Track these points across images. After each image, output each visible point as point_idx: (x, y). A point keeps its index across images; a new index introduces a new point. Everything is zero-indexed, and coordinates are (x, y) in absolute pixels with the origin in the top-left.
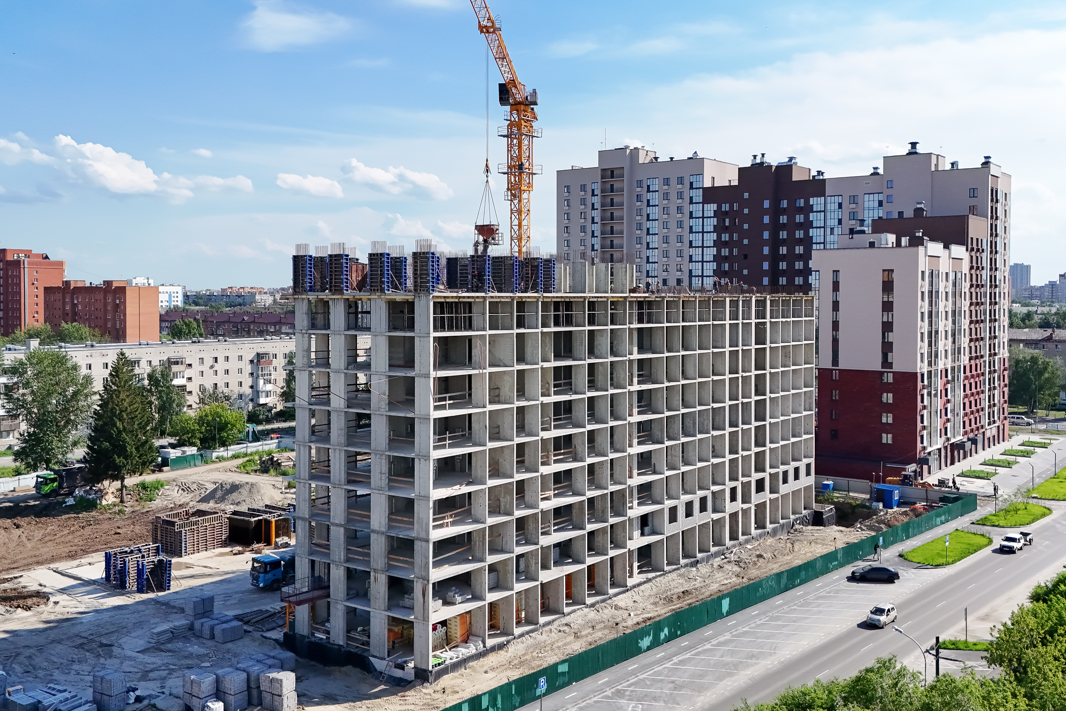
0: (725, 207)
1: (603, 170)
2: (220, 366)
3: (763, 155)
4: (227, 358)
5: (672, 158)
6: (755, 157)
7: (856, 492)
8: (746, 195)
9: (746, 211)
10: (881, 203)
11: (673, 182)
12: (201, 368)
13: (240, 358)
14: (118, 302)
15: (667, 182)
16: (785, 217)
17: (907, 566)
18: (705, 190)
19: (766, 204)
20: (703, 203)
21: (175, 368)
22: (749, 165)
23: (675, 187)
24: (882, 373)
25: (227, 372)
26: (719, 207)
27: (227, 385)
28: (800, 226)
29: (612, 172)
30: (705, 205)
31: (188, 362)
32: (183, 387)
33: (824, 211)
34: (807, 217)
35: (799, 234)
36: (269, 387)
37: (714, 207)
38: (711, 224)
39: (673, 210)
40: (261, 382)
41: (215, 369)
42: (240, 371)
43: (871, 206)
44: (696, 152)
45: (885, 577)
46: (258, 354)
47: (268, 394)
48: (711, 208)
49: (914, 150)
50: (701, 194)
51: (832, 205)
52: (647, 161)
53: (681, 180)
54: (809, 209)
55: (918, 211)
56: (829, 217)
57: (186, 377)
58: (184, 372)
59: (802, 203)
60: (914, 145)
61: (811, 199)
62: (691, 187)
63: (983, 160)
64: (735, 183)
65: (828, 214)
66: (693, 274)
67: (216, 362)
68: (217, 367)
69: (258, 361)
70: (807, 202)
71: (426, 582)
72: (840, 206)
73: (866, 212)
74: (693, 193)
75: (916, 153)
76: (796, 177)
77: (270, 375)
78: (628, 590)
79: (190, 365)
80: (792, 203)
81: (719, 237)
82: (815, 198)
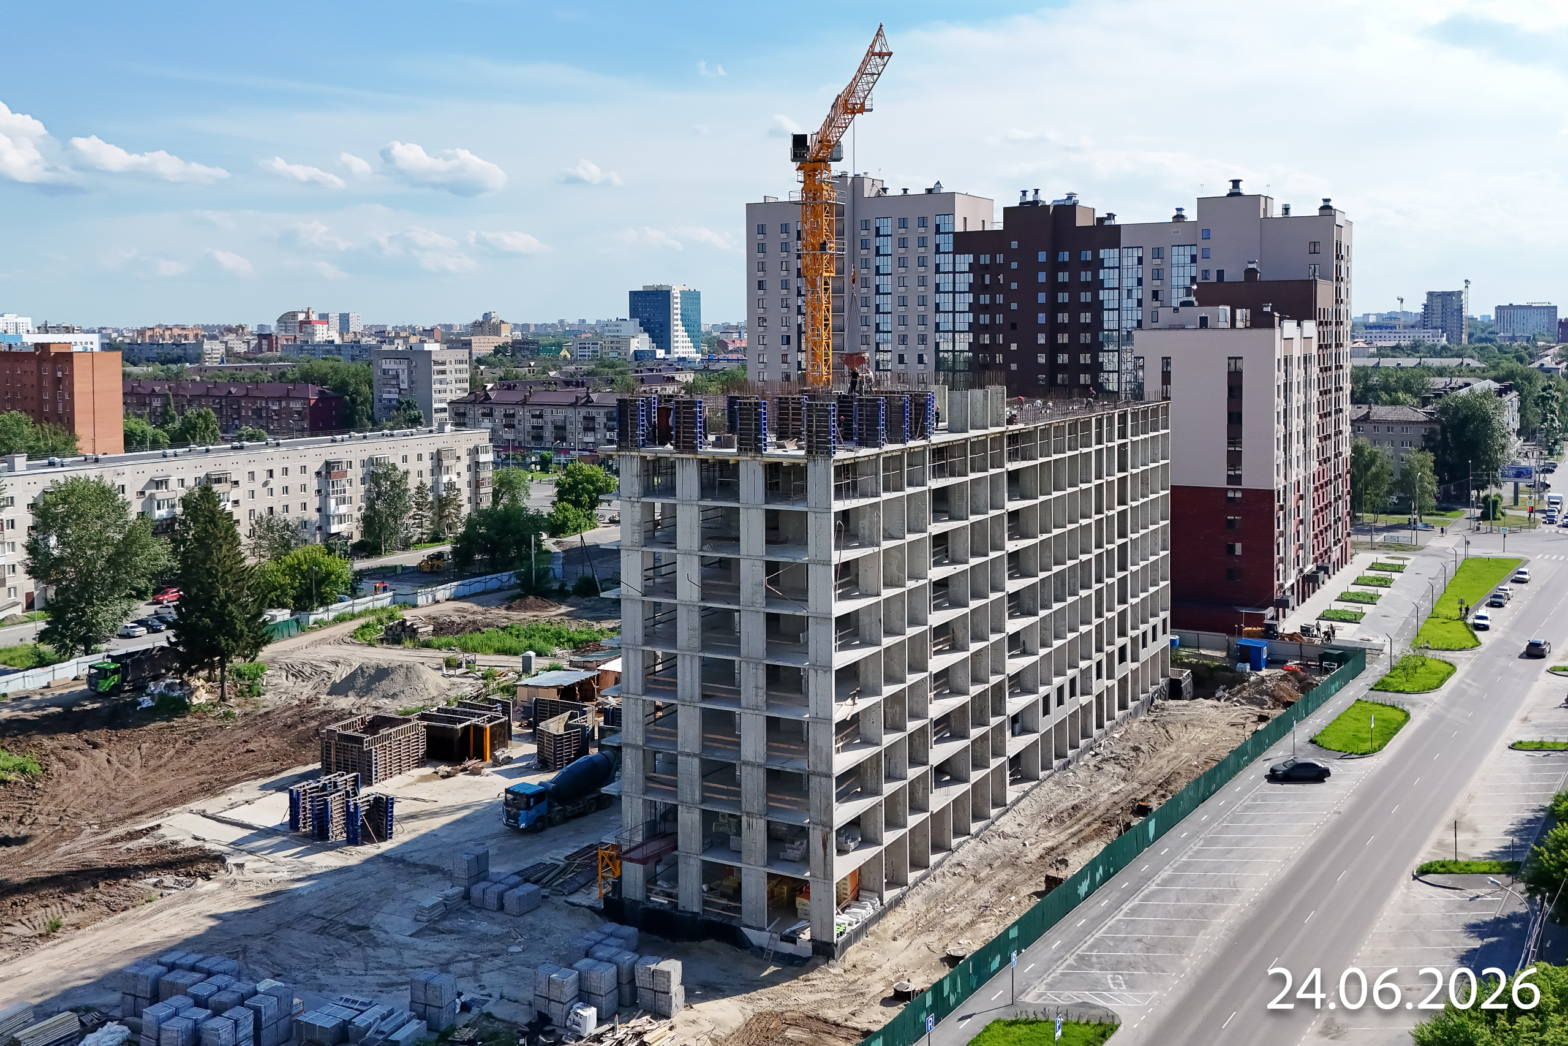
0: (985, 259)
2: (276, 483)
3: (1036, 191)
4: (286, 471)
5: (905, 190)
6: (1024, 193)
7: (1208, 648)
8: (1014, 244)
9: (1014, 265)
10: (1194, 259)
11: (913, 223)
12: (252, 486)
13: (304, 469)
14: (60, 374)
15: (903, 223)
16: (1066, 274)
17: (1327, 756)
18: (956, 235)
19: (1042, 257)
20: (955, 253)
21: (217, 488)
22: (1017, 204)
23: (914, 232)
24: (1227, 490)
25: (286, 490)
26: (976, 259)
27: (286, 508)
28: (1087, 286)
30: (957, 256)
31: (233, 479)
33: (1119, 268)
34: (1095, 275)
35: (1086, 297)
36: (343, 509)
37: (970, 258)
38: (965, 280)
39: (912, 262)
40: (333, 502)
41: (270, 486)
42: (304, 488)
43: (1181, 262)
44: (938, 183)
45: (1314, 774)
46: (328, 464)
47: (341, 519)
48: (965, 261)
49: (1236, 191)
50: (951, 241)
51: (1130, 260)
52: (872, 195)
53: (923, 222)
54: (1099, 264)
55: (1250, 273)
56: (1125, 276)
57: (231, 499)
58: (228, 492)
59: (1088, 256)
60: (1236, 183)
61: (1101, 251)
62: (938, 232)
63: (1322, 204)
64: (1000, 227)
65: (1125, 272)
66: (941, 348)
67: (271, 476)
68: (273, 483)
69: (328, 473)
70: (1096, 254)
71: (828, 829)
72: (1140, 260)
73: (1175, 269)
74: (940, 239)
75: (1239, 194)
76: (1080, 222)
77: (345, 492)
78: (1007, 811)
79: (236, 483)
80: (1076, 255)
81: (976, 298)
82: (1107, 250)
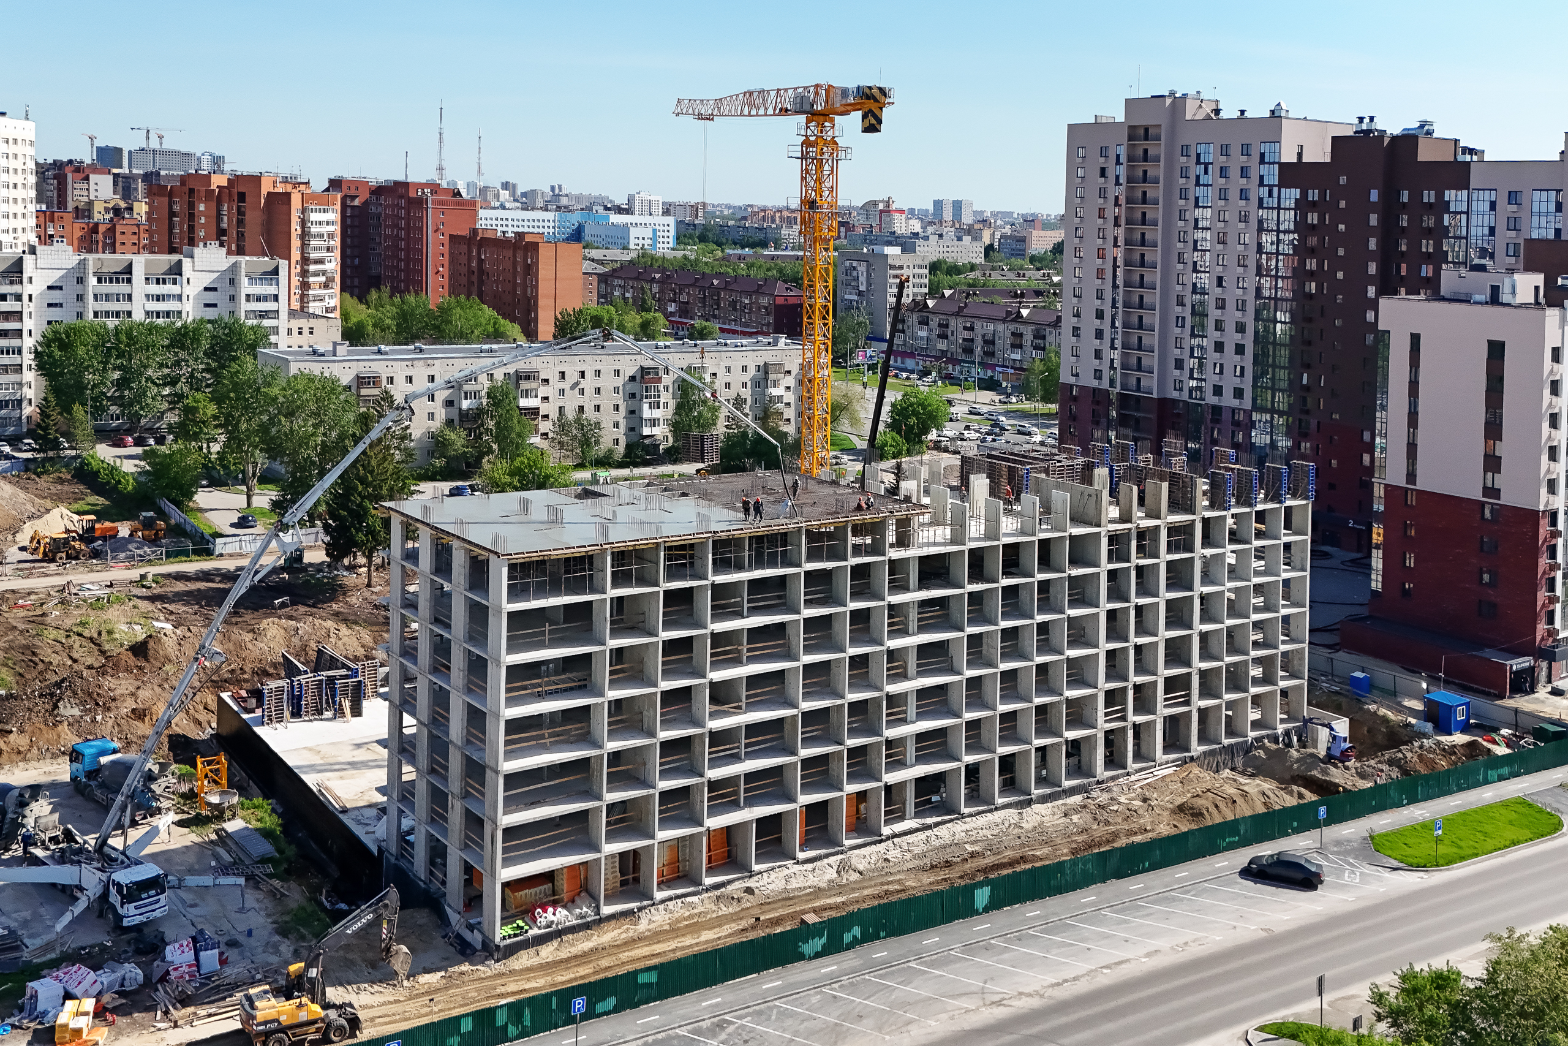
0: (1314, 195)
1: (1132, 128)
2: (588, 384)
3: (1374, 117)
4: (598, 373)
5: (1243, 112)
6: (1360, 120)
8: (1343, 180)
9: (1342, 204)
10: (1559, 207)
11: (1235, 150)
12: (562, 385)
13: (617, 373)
15: (1225, 150)
16: (1406, 217)
18: (1284, 166)
19: (1374, 196)
20: (1280, 186)
21: (525, 385)
22: (1349, 132)
23: (1238, 159)
24: (1480, 504)
25: (598, 391)
26: (1304, 194)
27: (598, 408)
28: (1429, 233)
29: (1146, 130)
30: (1283, 190)
31: (543, 376)
32: (534, 412)
33: (1467, 213)
34: (1439, 220)
35: (1427, 245)
36: (657, 413)
37: (1296, 193)
38: (1288, 218)
39: (1234, 194)
40: (646, 406)
41: (580, 386)
42: (616, 390)
43: (1544, 209)
46: (642, 368)
47: (654, 422)
48: (1291, 195)
50: (1277, 172)
51: (1481, 204)
52: (1200, 116)
53: (1246, 150)
54: (1443, 206)
56: (1474, 223)
57: (540, 395)
58: (536, 389)
59: (1429, 197)
61: (1447, 192)
62: (1262, 161)
64: (1328, 159)
65: (1474, 217)
67: (583, 377)
68: (583, 384)
69: (642, 377)
70: (1440, 196)
71: (495, 825)
72: (1493, 206)
73: (1535, 219)
74: (1265, 170)
76: (1425, 154)
77: (659, 397)
79: (546, 381)
80: (1416, 196)
81: (1302, 240)
82: (1453, 192)
